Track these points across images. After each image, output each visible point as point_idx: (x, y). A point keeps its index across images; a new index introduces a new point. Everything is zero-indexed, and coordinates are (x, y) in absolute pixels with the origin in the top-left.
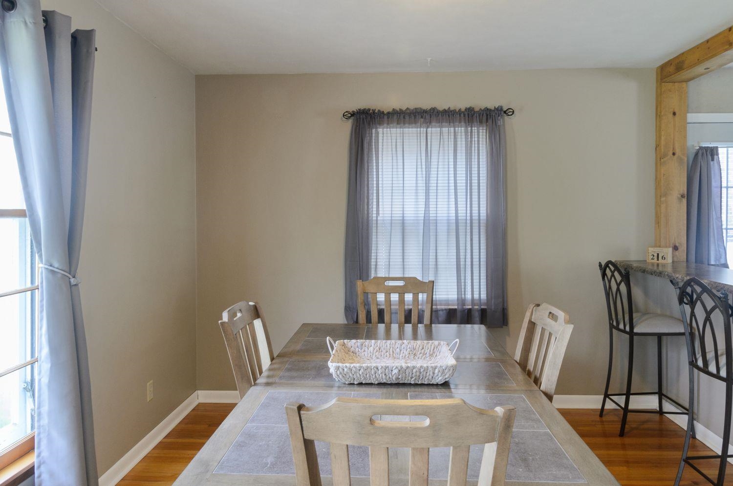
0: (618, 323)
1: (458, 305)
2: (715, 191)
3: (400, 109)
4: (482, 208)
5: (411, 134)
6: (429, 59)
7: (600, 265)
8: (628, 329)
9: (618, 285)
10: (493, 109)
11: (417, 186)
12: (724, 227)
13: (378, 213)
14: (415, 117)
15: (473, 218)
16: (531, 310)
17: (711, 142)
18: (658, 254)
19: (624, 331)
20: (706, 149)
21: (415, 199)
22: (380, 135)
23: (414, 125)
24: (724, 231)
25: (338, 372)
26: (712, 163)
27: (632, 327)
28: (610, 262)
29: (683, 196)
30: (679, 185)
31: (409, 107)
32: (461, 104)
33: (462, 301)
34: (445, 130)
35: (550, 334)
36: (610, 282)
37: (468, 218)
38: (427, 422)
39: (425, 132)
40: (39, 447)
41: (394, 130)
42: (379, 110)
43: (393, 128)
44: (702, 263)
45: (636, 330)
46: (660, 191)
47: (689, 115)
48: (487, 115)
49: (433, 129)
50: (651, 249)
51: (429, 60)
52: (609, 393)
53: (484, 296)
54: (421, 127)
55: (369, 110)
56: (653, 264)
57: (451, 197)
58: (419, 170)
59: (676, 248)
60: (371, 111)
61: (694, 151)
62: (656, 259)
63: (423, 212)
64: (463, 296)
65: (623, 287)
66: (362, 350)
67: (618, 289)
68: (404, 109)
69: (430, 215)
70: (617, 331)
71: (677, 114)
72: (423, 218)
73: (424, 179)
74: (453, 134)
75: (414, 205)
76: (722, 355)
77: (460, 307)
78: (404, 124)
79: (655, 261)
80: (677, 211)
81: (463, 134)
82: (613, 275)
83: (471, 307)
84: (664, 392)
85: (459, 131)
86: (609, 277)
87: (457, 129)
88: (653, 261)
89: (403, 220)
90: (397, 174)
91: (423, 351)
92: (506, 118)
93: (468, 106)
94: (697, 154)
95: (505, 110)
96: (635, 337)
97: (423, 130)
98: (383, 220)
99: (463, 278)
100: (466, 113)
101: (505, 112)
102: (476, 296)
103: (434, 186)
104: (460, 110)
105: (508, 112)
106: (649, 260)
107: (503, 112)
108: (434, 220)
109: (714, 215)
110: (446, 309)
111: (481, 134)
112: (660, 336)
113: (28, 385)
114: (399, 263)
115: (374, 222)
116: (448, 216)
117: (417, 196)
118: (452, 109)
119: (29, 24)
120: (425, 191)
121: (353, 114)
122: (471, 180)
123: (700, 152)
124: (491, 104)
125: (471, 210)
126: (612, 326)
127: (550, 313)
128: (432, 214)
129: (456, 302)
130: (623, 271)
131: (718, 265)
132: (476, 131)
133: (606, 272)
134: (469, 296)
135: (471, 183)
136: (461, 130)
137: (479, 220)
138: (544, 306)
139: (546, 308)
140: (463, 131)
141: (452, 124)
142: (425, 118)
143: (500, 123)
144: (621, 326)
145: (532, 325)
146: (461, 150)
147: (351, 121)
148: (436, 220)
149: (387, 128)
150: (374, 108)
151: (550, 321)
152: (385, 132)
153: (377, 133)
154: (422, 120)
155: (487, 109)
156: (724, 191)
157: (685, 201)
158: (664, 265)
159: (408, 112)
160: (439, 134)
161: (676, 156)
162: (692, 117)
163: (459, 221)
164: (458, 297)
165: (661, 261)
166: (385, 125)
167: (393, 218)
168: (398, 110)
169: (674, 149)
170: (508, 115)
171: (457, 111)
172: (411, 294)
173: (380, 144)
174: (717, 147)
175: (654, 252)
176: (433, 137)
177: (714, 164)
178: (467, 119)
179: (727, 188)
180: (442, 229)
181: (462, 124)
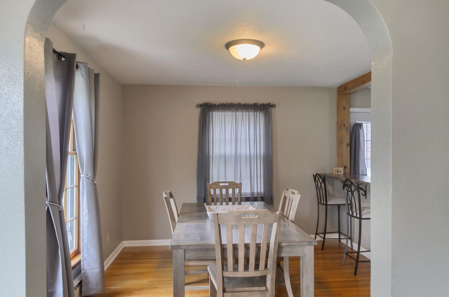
0: (321, 201)
1: (251, 195)
2: (361, 142)
3: (223, 103)
4: (261, 150)
5: (229, 115)
6: (238, 82)
7: (314, 175)
8: (325, 203)
9: (321, 184)
10: (266, 104)
11: (231, 140)
13: (213, 153)
14: (230, 107)
15: (257, 155)
16: (285, 192)
17: (360, 120)
18: (338, 170)
19: (323, 204)
20: (358, 124)
21: (231, 147)
22: (214, 116)
23: (230, 111)
24: (366, 160)
26: (360, 130)
27: (326, 202)
28: (317, 174)
29: (348, 145)
30: (347, 140)
32: (252, 101)
33: (252, 193)
34: (244, 113)
35: (292, 200)
36: (317, 183)
37: (255, 154)
38: (257, 216)
40: (83, 253)
41: (220, 113)
42: (214, 104)
43: (220, 112)
44: (356, 174)
45: (328, 203)
46: (340, 142)
48: (263, 107)
49: (239, 113)
52: (318, 233)
53: (262, 191)
54: (233, 112)
55: (209, 103)
56: (336, 175)
57: (247, 145)
58: (232, 132)
59: (345, 168)
60: (210, 104)
61: (353, 125)
62: (337, 172)
63: (235, 152)
64: (253, 191)
65: (323, 185)
67: (321, 186)
69: (238, 153)
70: (321, 204)
71: (346, 108)
72: (234, 155)
73: (235, 137)
74: (248, 115)
75: (230, 148)
77: (252, 196)
78: (225, 110)
79: (337, 173)
80: (346, 151)
81: (253, 115)
82: (319, 180)
83: (256, 196)
84: (341, 231)
86: (317, 180)
87: (250, 113)
88: (336, 173)
89: (225, 156)
90: (222, 135)
92: (272, 108)
93: (255, 103)
94: (354, 126)
95: (271, 105)
96: (328, 207)
97: (234, 113)
98: (216, 156)
99: (253, 182)
100: (254, 106)
101: (272, 106)
102: (259, 191)
103: (240, 140)
104: (251, 104)
105: (273, 106)
106: (334, 173)
107: (271, 106)
109: (361, 153)
110: (245, 197)
111: (261, 115)
112: (339, 206)
113: (69, 229)
114: (223, 176)
115: (211, 157)
116: (246, 154)
117: (231, 144)
118: (247, 104)
119: (84, 75)
120: (235, 142)
121: (201, 106)
122: (256, 137)
123: (355, 126)
124: (265, 102)
125: (256, 151)
126: (319, 203)
127: (292, 192)
129: (250, 194)
130: (323, 178)
131: (363, 175)
132: (258, 114)
133: (316, 178)
134: (256, 191)
135: (256, 138)
136: (252, 113)
137: (260, 155)
138: (290, 189)
139: (291, 190)
140: (253, 114)
141: (247, 111)
142: (235, 108)
143: (269, 111)
144: (322, 202)
145: (285, 198)
146: (252, 123)
147: (200, 108)
148: (241, 155)
149: (217, 112)
150: (211, 103)
151: (292, 195)
152: (216, 114)
153: (213, 114)
154: (234, 109)
155: (263, 104)
157: (349, 147)
158: (340, 175)
159: (227, 104)
160: (242, 115)
161: (345, 127)
162: (352, 110)
163: (251, 156)
164: (251, 192)
165: (339, 173)
166: (217, 111)
167: (220, 155)
168: (223, 104)
169: (344, 124)
170: (273, 107)
171: (250, 104)
172: (232, 189)
173: (214, 120)
174: (362, 123)
175: (336, 169)
176: (239, 117)
177: (361, 131)
178: (254, 108)
179: (367, 141)
180: (243, 159)
181: (252, 111)
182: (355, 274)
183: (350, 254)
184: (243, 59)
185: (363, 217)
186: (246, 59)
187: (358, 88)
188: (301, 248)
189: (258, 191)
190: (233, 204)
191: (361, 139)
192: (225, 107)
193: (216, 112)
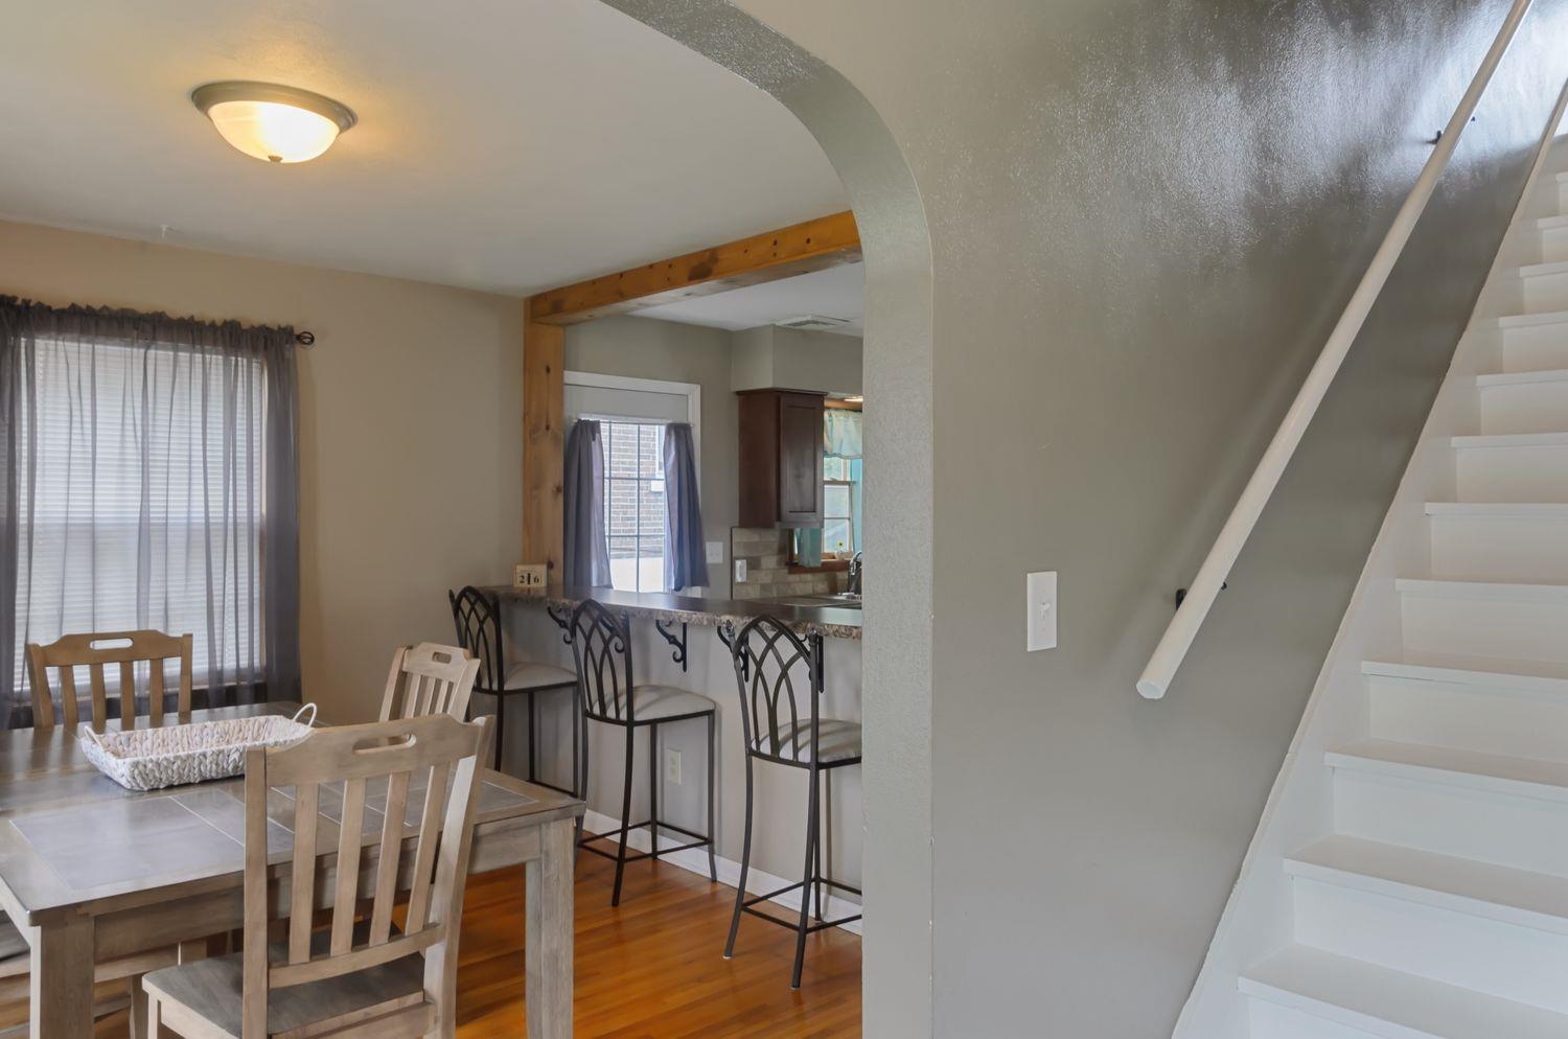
1: (211, 681)
2: (596, 483)
4: (254, 503)
5: (115, 358)
7: (451, 595)
8: (495, 687)
9: (481, 623)
10: (276, 329)
11: (123, 460)
12: (607, 534)
14: (121, 325)
15: (238, 521)
16: (400, 655)
17: (592, 413)
18: (529, 575)
19: (489, 692)
20: (587, 423)
21: (120, 489)
22: (40, 354)
23: (117, 341)
24: (607, 540)
25: (136, 772)
27: (501, 683)
28: (468, 589)
29: (558, 490)
30: (554, 474)
31: (107, 305)
32: (214, 310)
33: (217, 675)
34: (184, 356)
35: (451, 685)
36: (467, 620)
37: (231, 521)
39: (142, 356)
41: (72, 346)
43: (72, 340)
45: (505, 688)
46: (532, 483)
47: (566, 373)
48: (265, 338)
49: (160, 352)
50: (520, 568)
51: (164, 229)
53: (259, 661)
54: (132, 345)
55: (15, 299)
56: (523, 590)
57: (195, 481)
58: (129, 427)
59: (550, 566)
60: (19, 302)
61: (573, 426)
62: (526, 582)
63: (138, 510)
64: (219, 664)
65: (489, 626)
66: (131, 749)
67: (481, 629)
68: (97, 306)
69: (151, 515)
71: (552, 371)
72: (138, 521)
73: (140, 451)
74: (199, 367)
75: (118, 495)
76: (610, 702)
77: (214, 686)
78: (96, 335)
79: (525, 585)
80: (553, 512)
81: (221, 367)
82: (473, 609)
83: (234, 683)
85: (214, 361)
86: (466, 612)
87: (207, 356)
88: (520, 585)
89: (93, 525)
91: (241, 734)
92: (299, 348)
93: (229, 317)
94: (575, 430)
95: (297, 333)
96: (505, 698)
97: (139, 352)
98: (44, 525)
99: (217, 632)
100: (226, 331)
101: (297, 338)
102: (244, 663)
103: (162, 461)
104: (213, 323)
105: (305, 339)
106: (517, 584)
107: (293, 338)
108: (163, 524)
109: (595, 517)
111: (253, 369)
112: (531, 693)
115: (25, 529)
116: (189, 518)
117: (123, 477)
118: (197, 319)
120: (140, 469)
122: (234, 452)
123: (579, 428)
124: (274, 320)
125: (235, 507)
127: (436, 653)
128: (156, 514)
130: (491, 603)
132: (245, 363)
133: (462, 605)
134: (234, 664)
135: (234, 458)
136: (216, 360)
137: (250, 522)
138: (424, 645)
139: (429, 647)
140: (221, 362)
141: (198, 347)
142: (142, 330)
143: (288, 355)
144: (485, 685)
146: (216, 395)
148: (166, 524)
149: (57, 339)
150: (26, 297)
151: (436, 665)
152: (51, 347)
153: (34, 347)
154: (135, 333)
155: (264, 328)
156: (607, 481)
157: (561, 497)
158: (537, 590)
159: (105, 313)
160: (171, 363)
161: (550, 431)
162: (571, 377)
163: (211, 527)
164: (210, 668)
165: (533, 585)
166: (53, 334)
167: (69, 522)
168: (84, 307)
169: (547, 421)
170: (304, 343)
171: (207, 324)
172: (148, 662)
173: (39, 372)
174: (599, 422)
175: (525, 571)
176: (159, 368)
177: (595, 445)
178: (228, 338)
179: (610, 478)
180: (177, 540)
181: (220, 348)
182: (615, 902)
183: (589, 844)
184: (270, 157)
185: (638, 718)
186: (281, 159)
187: (599, 312)
188: (535, 834)
189: (241, 663)
190: (128, 725)
191: (596, 473)
192: (97, 325)
193: (49, 338)
